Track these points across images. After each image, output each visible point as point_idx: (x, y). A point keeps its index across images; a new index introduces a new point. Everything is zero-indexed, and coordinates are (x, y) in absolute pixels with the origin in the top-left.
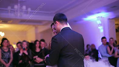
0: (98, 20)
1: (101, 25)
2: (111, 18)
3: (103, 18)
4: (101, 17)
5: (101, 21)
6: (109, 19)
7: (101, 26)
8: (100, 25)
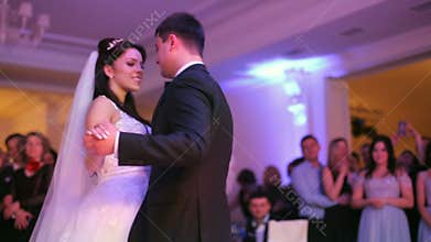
0: (288, 80)
1: (299, 99)
2: (336, 74)
3: (308, 73)
4: (302, 71)
5: (302, 85)
6: (329, 79)
7: (299, 102)
8: (295, 100)
